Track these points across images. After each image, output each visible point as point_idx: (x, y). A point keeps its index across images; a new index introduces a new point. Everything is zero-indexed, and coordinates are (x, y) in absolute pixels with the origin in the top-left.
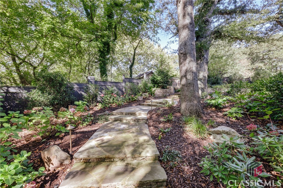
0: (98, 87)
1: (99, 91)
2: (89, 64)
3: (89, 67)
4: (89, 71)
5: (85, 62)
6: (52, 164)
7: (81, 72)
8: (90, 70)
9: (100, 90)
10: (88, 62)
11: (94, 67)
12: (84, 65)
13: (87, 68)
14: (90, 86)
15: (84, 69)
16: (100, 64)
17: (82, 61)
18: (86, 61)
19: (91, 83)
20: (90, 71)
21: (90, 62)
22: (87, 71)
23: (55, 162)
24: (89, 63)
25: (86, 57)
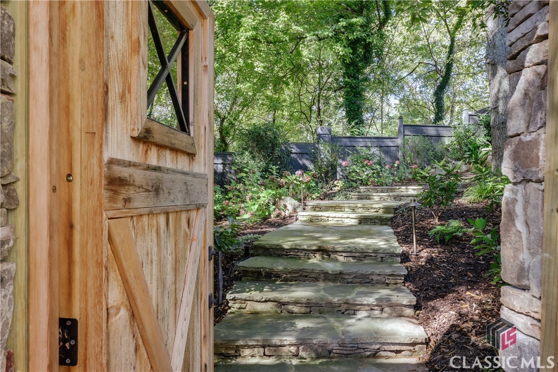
0: (337, 149)
1: (340, 158)
2: (319, 97)
3: (319, 105)
4: (319, 115)
5: (310, 91)
6: (288, 210)
7: (298, 120)
8: (321, 114)
9: (342, 154)
10: (318, 92)
11: (332, 102)
12: (307, 99)
13: (315, 108)
14: (322, 148)
15: (307, 112)
16: (347, 94)
17: (303, 91)
18: (311, 89)
19: (324, 141)
20: (322, 116)
21: (321, 89)
22: (314, 116)
23: (290, 207)
24: (319, 94)
25: (312, 79)
